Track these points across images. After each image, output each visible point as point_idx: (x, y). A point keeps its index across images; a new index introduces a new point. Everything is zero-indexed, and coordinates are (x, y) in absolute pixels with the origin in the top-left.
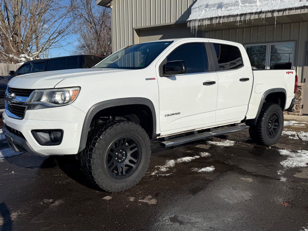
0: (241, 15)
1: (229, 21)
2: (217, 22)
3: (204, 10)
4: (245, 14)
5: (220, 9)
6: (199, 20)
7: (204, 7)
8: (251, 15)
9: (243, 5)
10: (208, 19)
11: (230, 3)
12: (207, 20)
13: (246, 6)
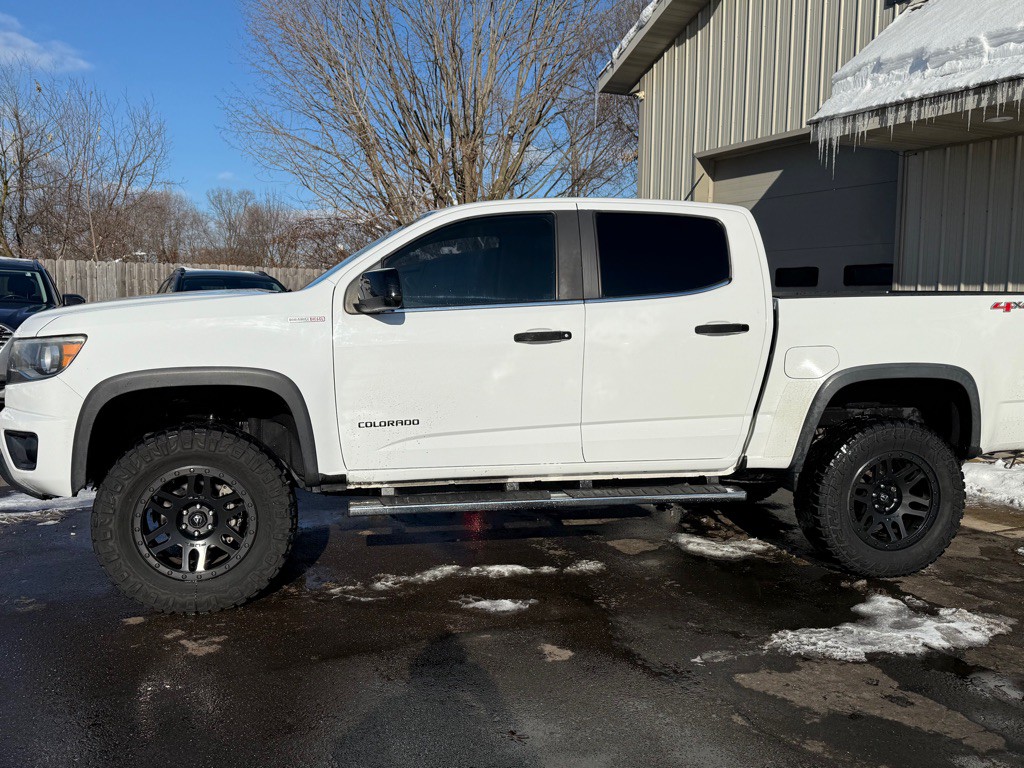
0: (980, 88)
1: (940, 114)
2: (903, 121)
3: (869, 82)
4: (993, 85)
5: (919, 73)
6: (845, 118)
7: (870, 70)
8: (1014, 85)
9: (998, 49)
10: (872, 111)
11: (948, 49)
12: (866, 115)
13: (1005, 54)
